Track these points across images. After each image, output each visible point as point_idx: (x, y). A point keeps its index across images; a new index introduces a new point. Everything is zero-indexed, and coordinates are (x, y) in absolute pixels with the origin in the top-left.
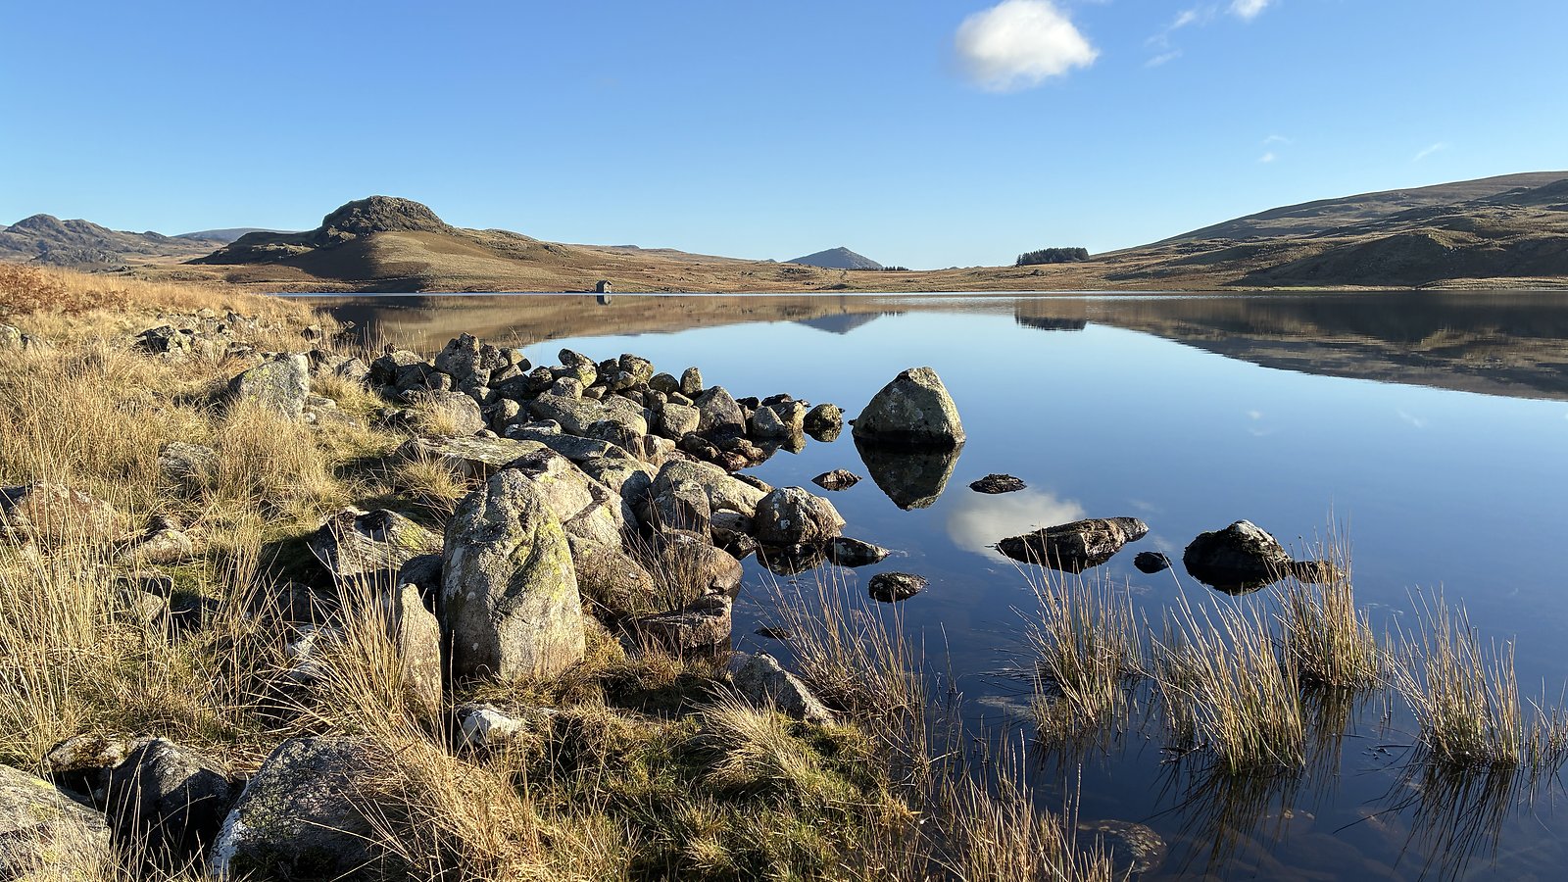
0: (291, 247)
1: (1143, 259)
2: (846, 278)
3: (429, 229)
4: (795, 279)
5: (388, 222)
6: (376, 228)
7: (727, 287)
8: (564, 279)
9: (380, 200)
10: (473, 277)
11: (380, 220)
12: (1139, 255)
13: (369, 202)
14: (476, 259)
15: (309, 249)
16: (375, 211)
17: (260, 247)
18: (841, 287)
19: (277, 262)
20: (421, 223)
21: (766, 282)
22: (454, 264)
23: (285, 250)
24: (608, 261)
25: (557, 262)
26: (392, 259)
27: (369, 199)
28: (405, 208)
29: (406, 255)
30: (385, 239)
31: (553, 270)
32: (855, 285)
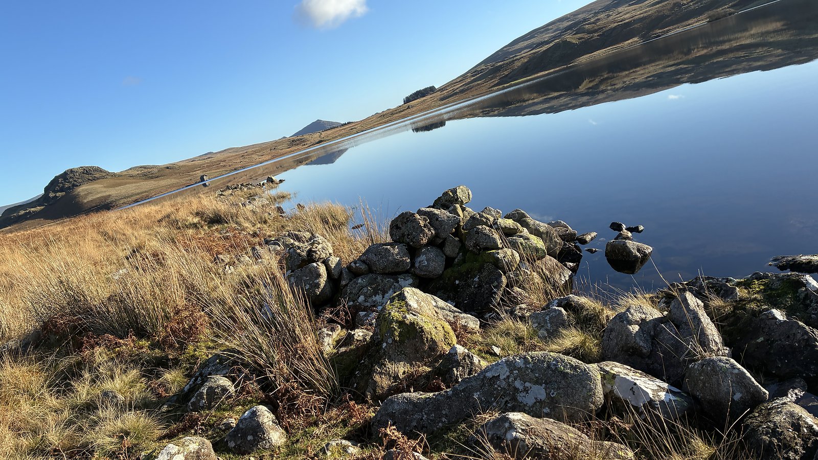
0: (32, 209)
1: (456, 85)
2: (322, 136)
3: (103, 177)
4: (298, 145)
5: (80, 180)
6: (74, 185)
7: (265, 159)
8: (183, 181)
9: (72, 171)
10: (136, 194)
11: (75, 181)
12: (455, 83)
13: (65, 173)
14: (134, 185)
15: (42, 207)
16: (71, 178)
17: (15, 214)
18: (320, 142)
19: (27, 219)
20: (97, 175)
21: (283, 150)
22: (124, 191)
23: (30, 212)
24: (201, 165)
25: (176, 174)
26: (90, 198)
27: (65, 172)
28: (86, 171)
29: (96, 194)
30: (82, 189)
31: (175, 178)
32: (327, 139)
